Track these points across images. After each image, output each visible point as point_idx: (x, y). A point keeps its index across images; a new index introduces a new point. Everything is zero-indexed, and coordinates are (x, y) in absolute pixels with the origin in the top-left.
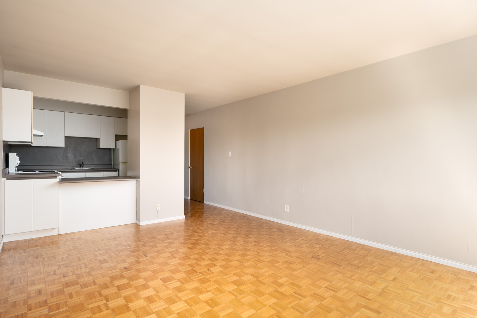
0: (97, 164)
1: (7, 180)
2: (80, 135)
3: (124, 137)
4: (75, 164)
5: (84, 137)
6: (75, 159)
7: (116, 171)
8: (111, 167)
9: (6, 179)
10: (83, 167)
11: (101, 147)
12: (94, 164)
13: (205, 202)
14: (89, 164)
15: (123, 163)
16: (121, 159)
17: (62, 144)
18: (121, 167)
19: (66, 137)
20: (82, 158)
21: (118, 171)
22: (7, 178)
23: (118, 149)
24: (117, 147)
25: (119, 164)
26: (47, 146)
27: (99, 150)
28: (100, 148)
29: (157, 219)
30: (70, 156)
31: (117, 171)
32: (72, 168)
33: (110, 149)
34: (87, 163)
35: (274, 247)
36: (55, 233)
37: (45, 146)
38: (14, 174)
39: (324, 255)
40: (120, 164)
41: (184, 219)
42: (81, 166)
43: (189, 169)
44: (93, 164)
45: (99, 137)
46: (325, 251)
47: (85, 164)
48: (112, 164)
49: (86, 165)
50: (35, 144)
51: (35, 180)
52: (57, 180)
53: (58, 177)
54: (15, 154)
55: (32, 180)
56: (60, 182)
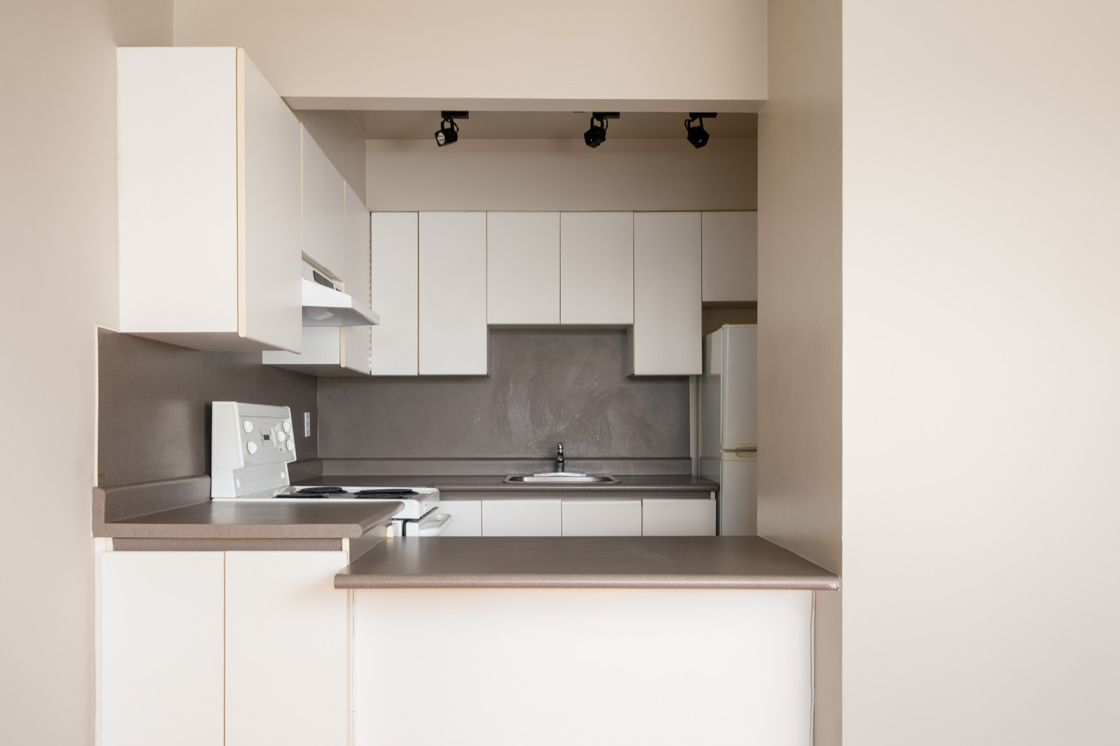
0: (624, 454)
1: (116, 548)
2: (550, 318)
3: (744, 312)
4: (534, 456)
5: (564, 322)
6: (534, 432)
7: (704, 494)
8: (686, 473)
9: (109, 542)
10: (563, 471)
11: (640, 369)
12: (612, 453)
14: (590, 455)
15: (737, 451)
16: (729, 433)
17: (475, 361)
18: (729, 472)
19: (493, 330)
20: (561, 428)
21: (713, 494)
22: (114, 538)
23: (717, 377)
24: (714, 369)
25: (720, 459)
26: (421, 373)
27: (635, 386)
28: (634, 378)
30: (518, 415)
31: (709, 497)
33: (683, 379)
34: (583, 450)
37: (416, 374)
40: (726, 456)
42: (557, 462)
44: (607, 455)
45: (630, 322)
48: (692, 454)
49: (581, 461)
50: (378, 366)
51: (230, 554)
52: (340, 560)
53: (346, 543)
54: (233, 407)
55: (217, 556)
56: (340, 582)
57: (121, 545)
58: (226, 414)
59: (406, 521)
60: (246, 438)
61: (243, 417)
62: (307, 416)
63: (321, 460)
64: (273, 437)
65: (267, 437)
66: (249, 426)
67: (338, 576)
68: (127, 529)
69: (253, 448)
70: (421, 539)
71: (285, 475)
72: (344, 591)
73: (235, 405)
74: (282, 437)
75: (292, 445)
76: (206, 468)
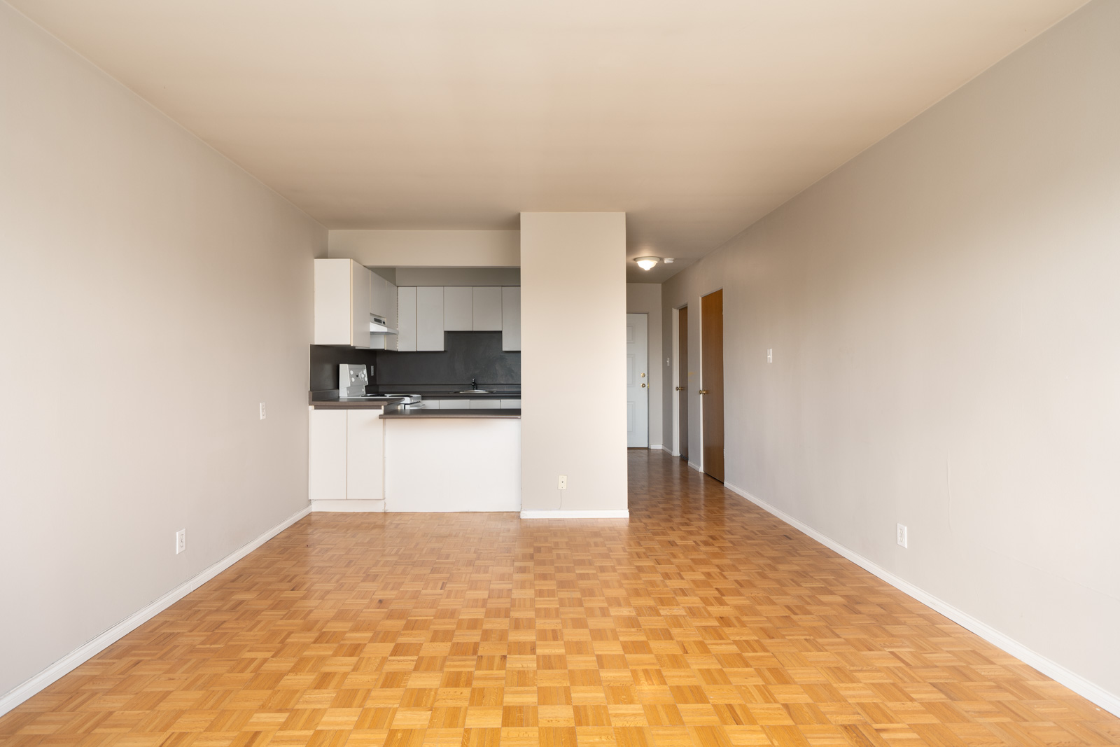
2: (469, 329)
4: (465, 383)
5: (475, 330)
6: (465, 374)
9: (313, 407)
10: (477, 390)
11: (505, 348)
13: (726, 484)
14: (486, 382)
17: (438, 345)
19: (445, 332)
20: (476, 372)
22: (315, 406)
26: (418, 350)
27: (507, 355)
28: (503, 352)
29: (559, 509)
30: (459, 366)
32: (457, 390)
34: (484, 381)
35: (754, 651)
36: (379, 508)
37: (416, 351)
38: (346, 400)
39: (915, 736)
41: (628, 520)
43: (701, 396)
45: (500, 330)
46: (935, 721)
47: (479, 382)
49: (483, 386)
50: (401, 347)
51: (349, 411)
52: (381, 412)
53: (383, 407)
54: (347, 366)
55: (345, 411)
56: (381, 417)
57: (316, 408)
58: (345, 369)
59: (405, 404)
60: (351, 376)
61: (350, 369)
62: (372, 367)
63: (378, 385)
64: (359, 376)
65: (357, 376)
66: (352, 372)
67: (380, 415)
68: (318, 403)
69: (353, 380)
70: (411, 410)
71: (364, 390)
72: (382, 420)
73: (347, 365)
74: (363, 376)
75: (366, 379)
76: (338, 387)
